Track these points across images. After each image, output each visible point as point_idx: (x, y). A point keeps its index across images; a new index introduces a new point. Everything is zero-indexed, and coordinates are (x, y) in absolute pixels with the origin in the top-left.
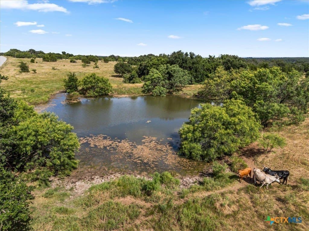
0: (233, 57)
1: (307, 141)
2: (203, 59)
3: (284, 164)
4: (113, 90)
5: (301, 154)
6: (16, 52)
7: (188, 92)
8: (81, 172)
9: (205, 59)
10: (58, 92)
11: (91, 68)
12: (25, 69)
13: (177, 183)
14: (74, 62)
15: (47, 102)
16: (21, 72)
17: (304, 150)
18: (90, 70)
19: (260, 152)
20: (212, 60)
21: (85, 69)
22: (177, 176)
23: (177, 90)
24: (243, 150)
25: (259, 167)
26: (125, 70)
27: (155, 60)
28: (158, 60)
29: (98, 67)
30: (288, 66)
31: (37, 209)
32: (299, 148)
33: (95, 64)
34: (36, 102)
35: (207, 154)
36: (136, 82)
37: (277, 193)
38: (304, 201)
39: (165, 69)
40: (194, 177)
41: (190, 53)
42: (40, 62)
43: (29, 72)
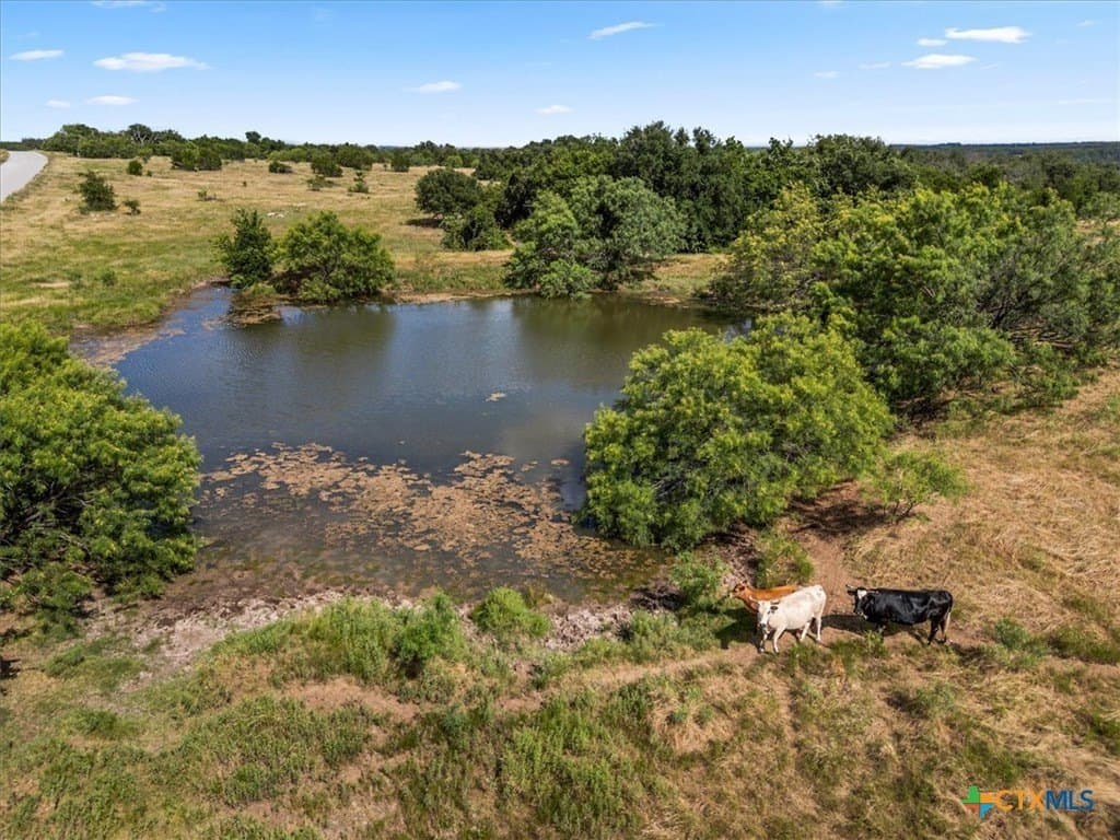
0: (864, 143)
1: (1062, 476)
2: (747, 156)
3: (952, 566)
4: (399, 276)
5: (1027, 528)
6: (83, 134)
7: (674, 284)
8: (204, 582)
9: (756, 154)
10: (203, 284)
11: (342, 192)
12: (100, 200)
13: (536, 631)
14: (284, 170)
15: (153, 321)
16: (83, 211)
17: (1042, 510)
18: (336, 199)
19: (874, 518)
20: (781, 158)
21: (318, 196)
22: (549, 602)
23: (635, 274)
24: (816, 509)
25: (859, 575)
26: (457, 199)
27: (565, 160)
28: (576, 161)
29: (364, 187)
30: (1086, 178)
31: (11, 716)
32: (1025, 502)
33: (357, 177)
34: (113, 323)
35: (672, 523)
36: (492, 245)
37: (899, 677)
38: (990, 708)
39: (590, 195)
40: (608, 608)
41: (696, 132)
42: (160, 173)
43: (117, 208)
